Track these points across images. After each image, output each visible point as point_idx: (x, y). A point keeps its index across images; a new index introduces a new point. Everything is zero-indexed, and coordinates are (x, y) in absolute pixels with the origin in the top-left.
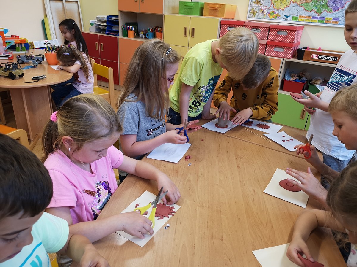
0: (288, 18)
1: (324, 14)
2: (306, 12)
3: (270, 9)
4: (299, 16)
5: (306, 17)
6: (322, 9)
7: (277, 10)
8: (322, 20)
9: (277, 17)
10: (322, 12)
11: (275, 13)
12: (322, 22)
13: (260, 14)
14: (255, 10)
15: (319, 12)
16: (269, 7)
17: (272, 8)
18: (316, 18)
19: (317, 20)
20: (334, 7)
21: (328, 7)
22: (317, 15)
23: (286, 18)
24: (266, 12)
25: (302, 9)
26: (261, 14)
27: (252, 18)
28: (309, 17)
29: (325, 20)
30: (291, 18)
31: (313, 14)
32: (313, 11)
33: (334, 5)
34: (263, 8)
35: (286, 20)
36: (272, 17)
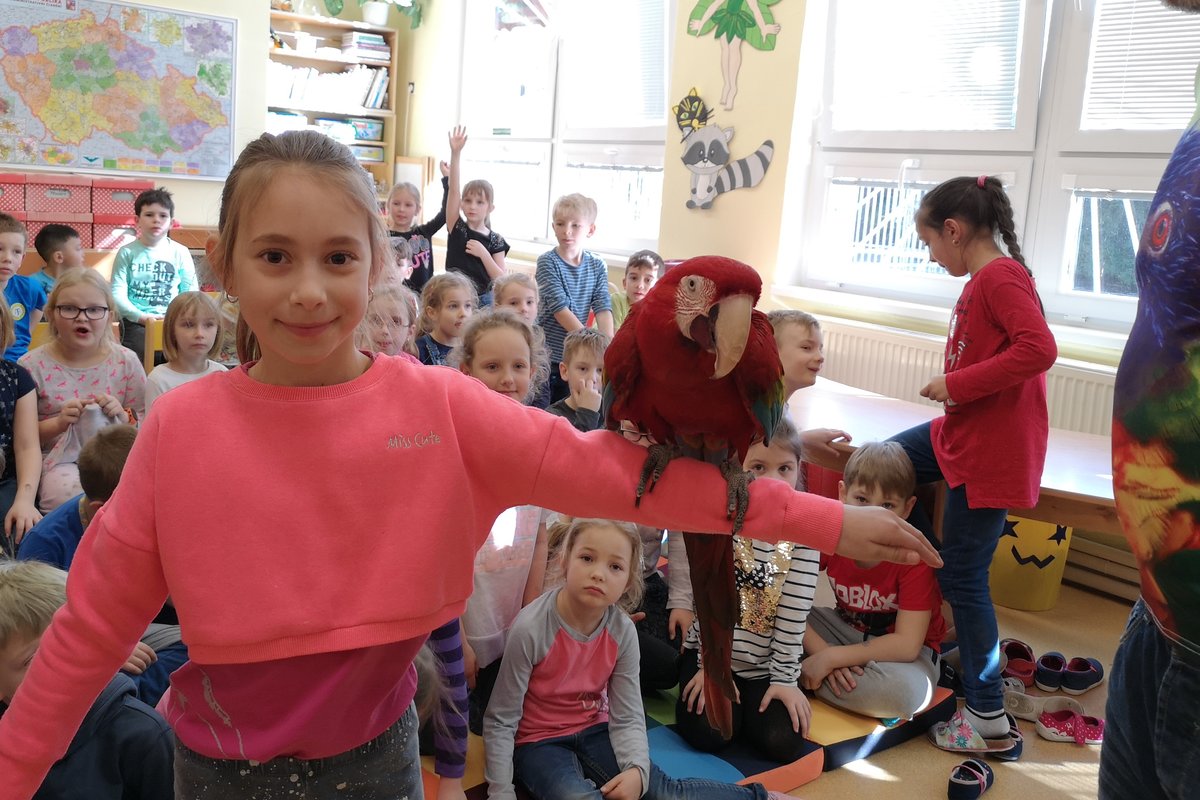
0: (93, 163)
1: (168, 156)
2: (131, 151)
3: (44, 142)
4: (119, 160)
5: (134, 162)
6: (163, 145)
7: (63, 145)
8: (166, 168)
9: (66, 161)
10: (163, 151)
11: (60, 151)
12: (168, 170)
13: (21, 155)
15: (158, 151)
16: (40, 137)
17: (48, 139)
18: (154, 163)
19: (158, 167)
20: (184, 142)
21: (171, 142)
22: (154, 157)
23: (89, 162)
24: (35, 149)
25: (120, 144)
26: (24, 154)
28: (141, 161)
29: (175, 167)
30: (100, 162)
31: (146, 155)
32: (144, 149)
33: (183, 138)
34: (27, 141)
35: (90, 167)
36: (51, 160)
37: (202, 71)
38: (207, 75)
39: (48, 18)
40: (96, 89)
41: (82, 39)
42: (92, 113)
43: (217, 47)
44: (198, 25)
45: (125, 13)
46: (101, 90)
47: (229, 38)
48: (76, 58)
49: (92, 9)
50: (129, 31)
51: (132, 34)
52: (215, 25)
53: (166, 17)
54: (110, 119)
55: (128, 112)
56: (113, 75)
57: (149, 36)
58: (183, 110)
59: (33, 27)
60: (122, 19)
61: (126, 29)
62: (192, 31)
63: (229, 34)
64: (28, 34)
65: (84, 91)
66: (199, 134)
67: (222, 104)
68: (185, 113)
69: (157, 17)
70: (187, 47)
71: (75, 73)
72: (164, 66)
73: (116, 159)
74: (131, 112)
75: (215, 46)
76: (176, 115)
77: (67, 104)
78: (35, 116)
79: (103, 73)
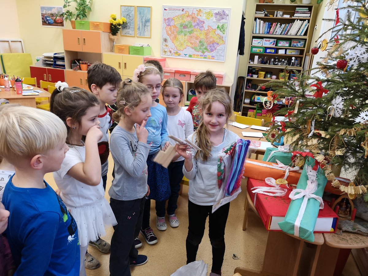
1: (206, 54)
2: (196, 52)
4: (193, 55)
5: (197, 55)
6: (205, 51)
8: (205, 57)
9: (179, 55)
10: (205, 52)
11: (178, 52)
12: (206, 58)
14: (165, 50)
15: (203, 52)
16: (174, 49)
17: (176, 49)
18: (202, 56)
19: (203, 57)
20: (211, 49)
21: (208, 50)
22: (202, 54)
23: (185, 55)
24: (172, 52)
25: (193, 50)
26: (170, 53)
27: (164, 55)
28: (198, 55)
29: (207, 57)
30: (188, 55)
31: (200, 53)
32: (200, 52)
33: (211, 48)
34: (171, 49)
35: (185, 57)
36: (176, 55)
37: (218, 27)
38: (220, 28)
39: (177, 15)
40: (188, 34)
41: (185, 20)
42: (187, 42)
43: (224, 19)
44: (218, 12)
45: (197, 11)
46: (189, 35)
47: (228, 15)
48: (184, 26)
49: (188, 11)
50: (198, 16)
51: (199, 17)
52: (223, 11)
53: (209, 10)
54: (191, 43)
55: (196, 41)
56: (193, 30)
57: (203, 17)
58: (212, 40)
59: (173, 17)
60: (196, 13)
61: (197, 16)
62: (216, 14)
63: (228, 14)
64: (172, 20)
65: (185, 35)
66: (215, 47)
67: (223, 37)
68: (212, 41)
69: (206, 11)
70: (214, 19)
71: (183, 30)
72: (207, 26)
73: (192, 55)
74: (197, 41)
75: (223, 18)
76: (209, 41)
77: (181, 39)
78: (173, 43)
79: (190, 30)
